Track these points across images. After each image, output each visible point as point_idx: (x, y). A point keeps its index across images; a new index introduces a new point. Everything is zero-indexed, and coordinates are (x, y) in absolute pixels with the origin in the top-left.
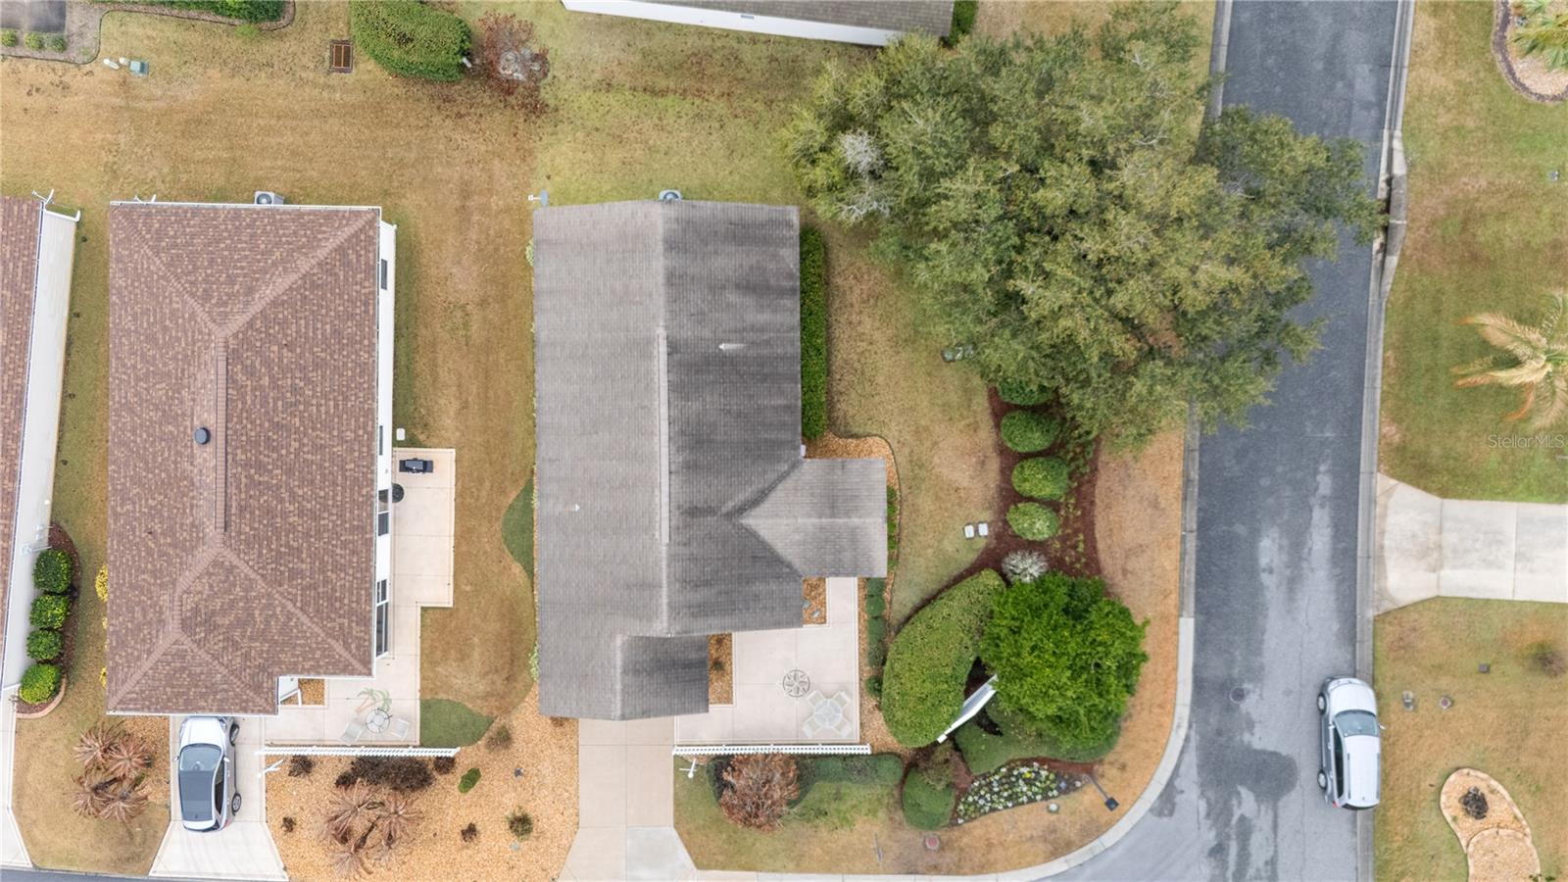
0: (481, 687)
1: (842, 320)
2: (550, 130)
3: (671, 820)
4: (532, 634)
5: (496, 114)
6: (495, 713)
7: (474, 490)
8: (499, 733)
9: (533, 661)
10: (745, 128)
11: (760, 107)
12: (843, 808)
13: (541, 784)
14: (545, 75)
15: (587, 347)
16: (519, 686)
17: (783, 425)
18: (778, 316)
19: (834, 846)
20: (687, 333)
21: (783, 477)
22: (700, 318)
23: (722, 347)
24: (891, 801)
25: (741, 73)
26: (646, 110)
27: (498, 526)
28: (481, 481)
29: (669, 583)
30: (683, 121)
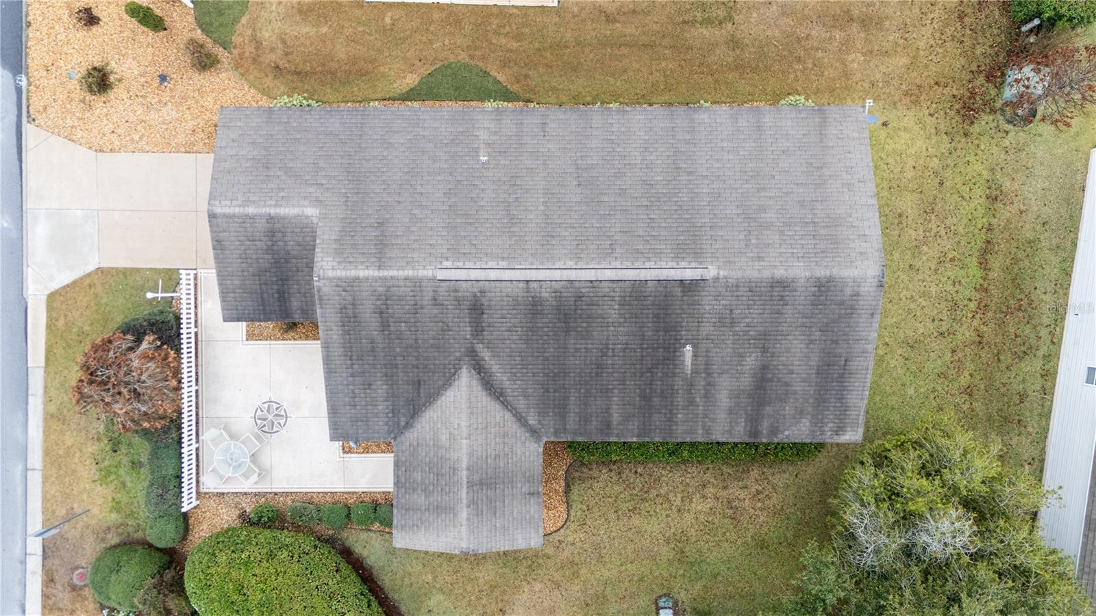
0: (267, 35)
1: (709, 476)
2: (942, 127)
3: (104, 265)
4: (332, 98)
5: (963, 61)
6: (236, 52)
7: (507, 28)
8: (208, 56)
9: (297, 99)
10: (939, 362)
11: (964, 380)
12: (122, 472)
13: (148, 107)
14: (1009, 122)
15: (690, 173)
16: (269, 81)
17: (585, 419)
18: (723, 416)
19: (76, 460)
20: (708, 304)
21: (520, 419)
22: (727, 321)
23: (688, 347)
24: (130, 529)
25: (1007, 358)
26: (963, 243)
27: (463, 57)
28: (518, 37)
29: (385, 279)
30: (949, 288)
